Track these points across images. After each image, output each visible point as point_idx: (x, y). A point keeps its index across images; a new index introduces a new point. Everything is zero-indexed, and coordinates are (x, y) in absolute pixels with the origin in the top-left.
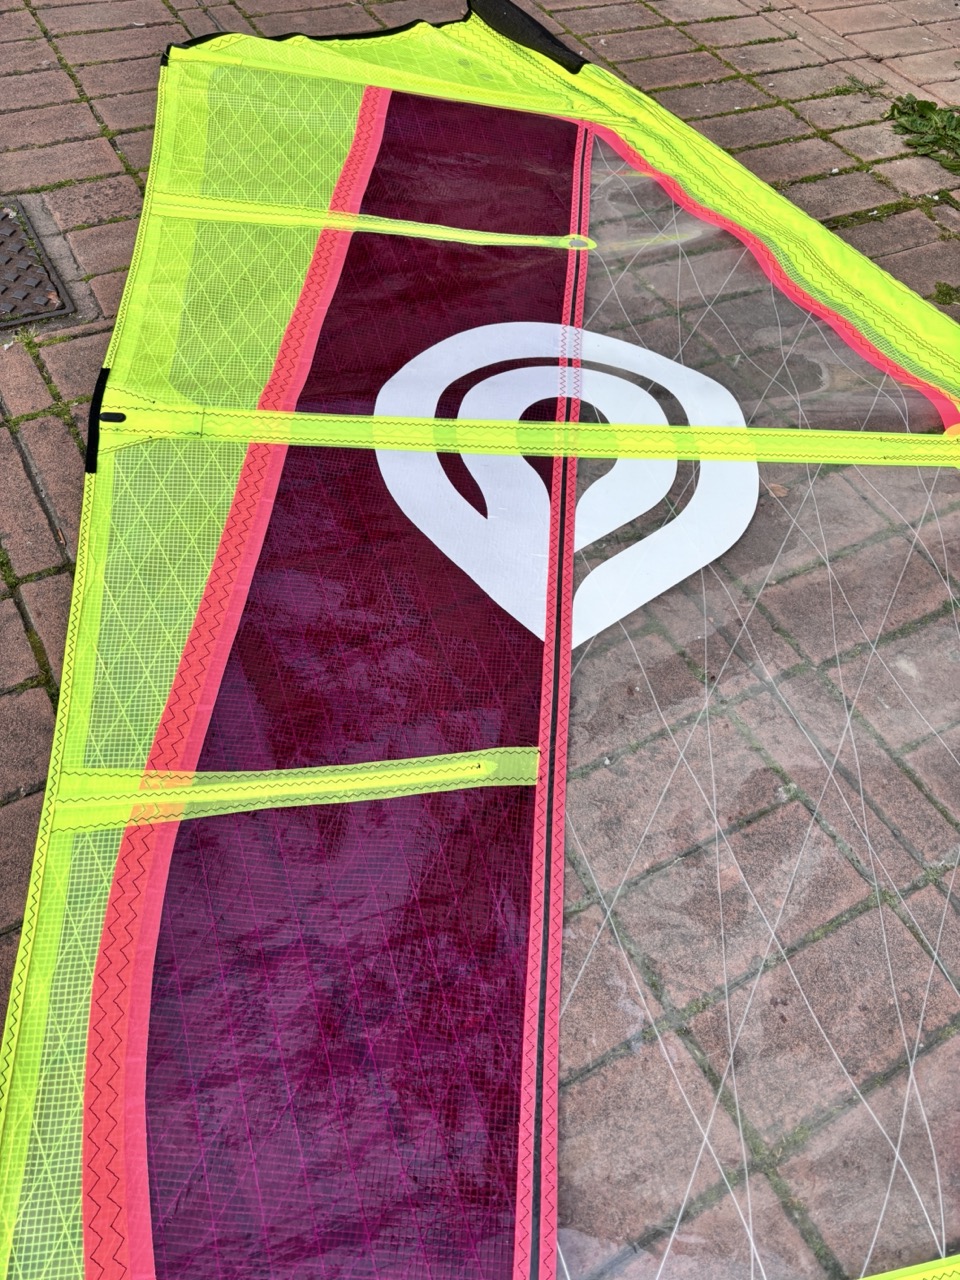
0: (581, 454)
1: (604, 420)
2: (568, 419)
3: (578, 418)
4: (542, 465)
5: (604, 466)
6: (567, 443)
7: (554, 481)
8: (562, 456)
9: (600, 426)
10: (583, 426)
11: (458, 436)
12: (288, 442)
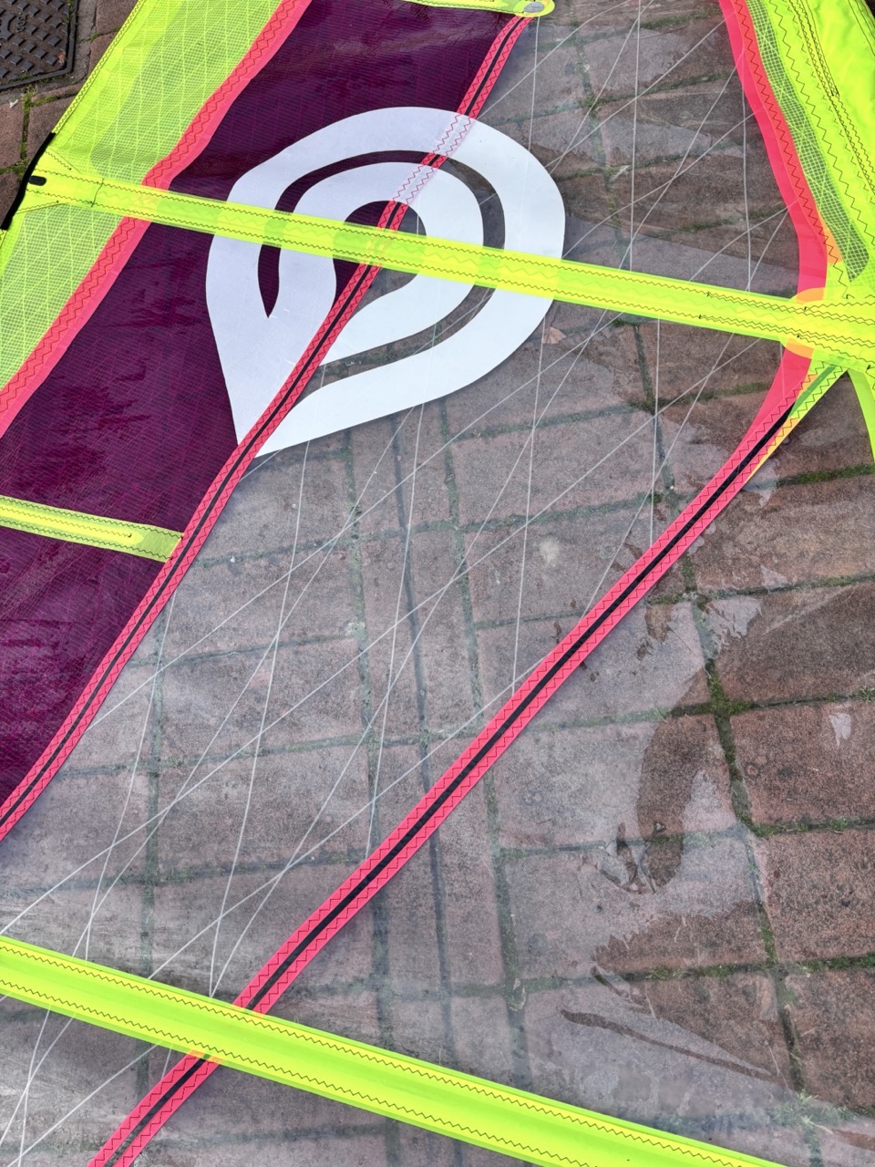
0: (386, 265)
1: (423, 232)
2: (388, 226)
3: (397, 226)
4: (344, 269)
5: (403, 279)
6: (376, 251)
7: (347, 289)
8: (368, 263)
9: (416, 238)
10: (400, 235)
11: (285, 231)
12: (152, 219)
